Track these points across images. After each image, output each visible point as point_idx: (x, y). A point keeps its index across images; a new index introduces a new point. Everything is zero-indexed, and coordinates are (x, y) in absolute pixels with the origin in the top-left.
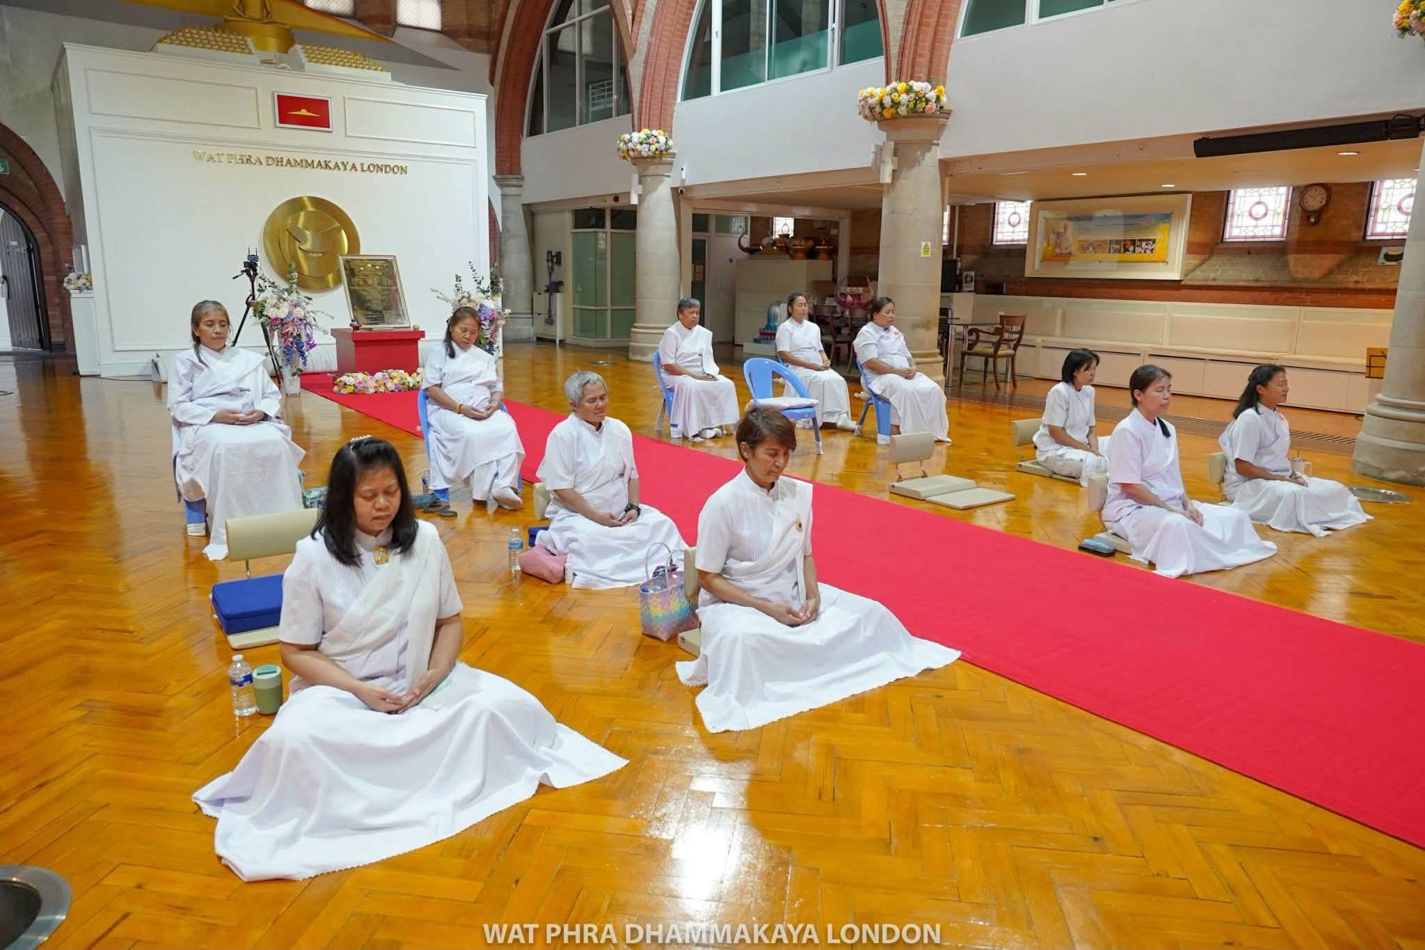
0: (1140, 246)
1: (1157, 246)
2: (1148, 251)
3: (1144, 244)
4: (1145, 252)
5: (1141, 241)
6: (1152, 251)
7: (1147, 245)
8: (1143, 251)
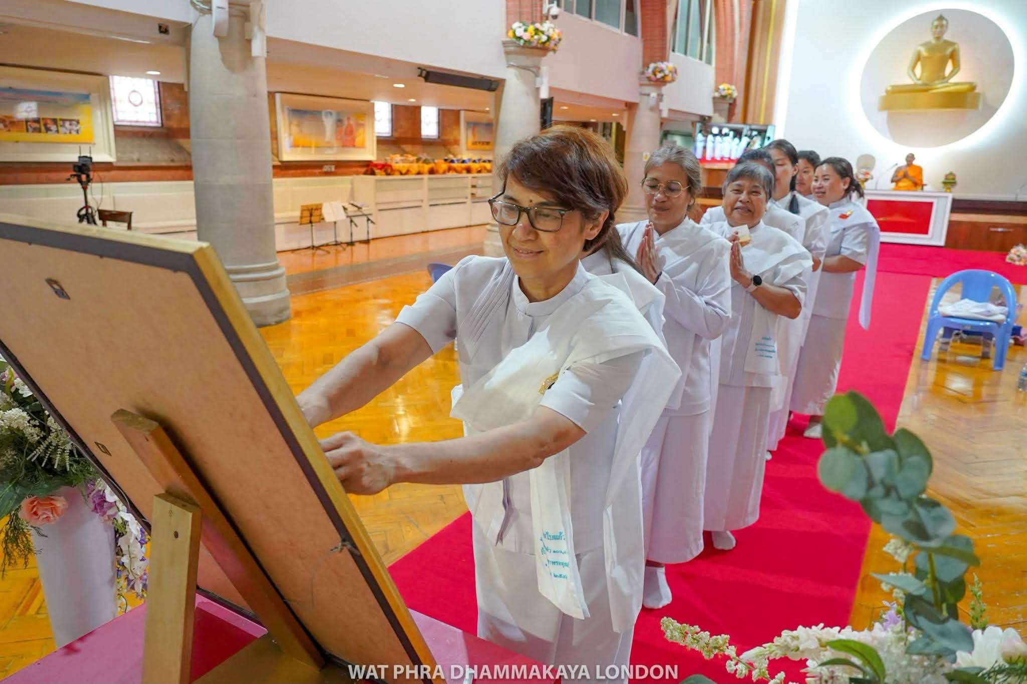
0: (63, 126)
1: (81, 127)
2: (74, 133)
3: (67, 124)
4: (70, 133)
5: (64, 120)
6: (77, 132)
7: (70, 125)
8: (68, 132)
